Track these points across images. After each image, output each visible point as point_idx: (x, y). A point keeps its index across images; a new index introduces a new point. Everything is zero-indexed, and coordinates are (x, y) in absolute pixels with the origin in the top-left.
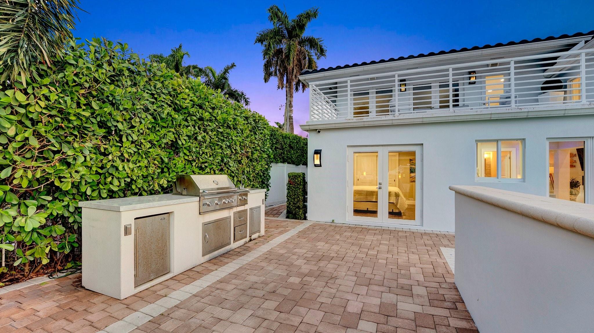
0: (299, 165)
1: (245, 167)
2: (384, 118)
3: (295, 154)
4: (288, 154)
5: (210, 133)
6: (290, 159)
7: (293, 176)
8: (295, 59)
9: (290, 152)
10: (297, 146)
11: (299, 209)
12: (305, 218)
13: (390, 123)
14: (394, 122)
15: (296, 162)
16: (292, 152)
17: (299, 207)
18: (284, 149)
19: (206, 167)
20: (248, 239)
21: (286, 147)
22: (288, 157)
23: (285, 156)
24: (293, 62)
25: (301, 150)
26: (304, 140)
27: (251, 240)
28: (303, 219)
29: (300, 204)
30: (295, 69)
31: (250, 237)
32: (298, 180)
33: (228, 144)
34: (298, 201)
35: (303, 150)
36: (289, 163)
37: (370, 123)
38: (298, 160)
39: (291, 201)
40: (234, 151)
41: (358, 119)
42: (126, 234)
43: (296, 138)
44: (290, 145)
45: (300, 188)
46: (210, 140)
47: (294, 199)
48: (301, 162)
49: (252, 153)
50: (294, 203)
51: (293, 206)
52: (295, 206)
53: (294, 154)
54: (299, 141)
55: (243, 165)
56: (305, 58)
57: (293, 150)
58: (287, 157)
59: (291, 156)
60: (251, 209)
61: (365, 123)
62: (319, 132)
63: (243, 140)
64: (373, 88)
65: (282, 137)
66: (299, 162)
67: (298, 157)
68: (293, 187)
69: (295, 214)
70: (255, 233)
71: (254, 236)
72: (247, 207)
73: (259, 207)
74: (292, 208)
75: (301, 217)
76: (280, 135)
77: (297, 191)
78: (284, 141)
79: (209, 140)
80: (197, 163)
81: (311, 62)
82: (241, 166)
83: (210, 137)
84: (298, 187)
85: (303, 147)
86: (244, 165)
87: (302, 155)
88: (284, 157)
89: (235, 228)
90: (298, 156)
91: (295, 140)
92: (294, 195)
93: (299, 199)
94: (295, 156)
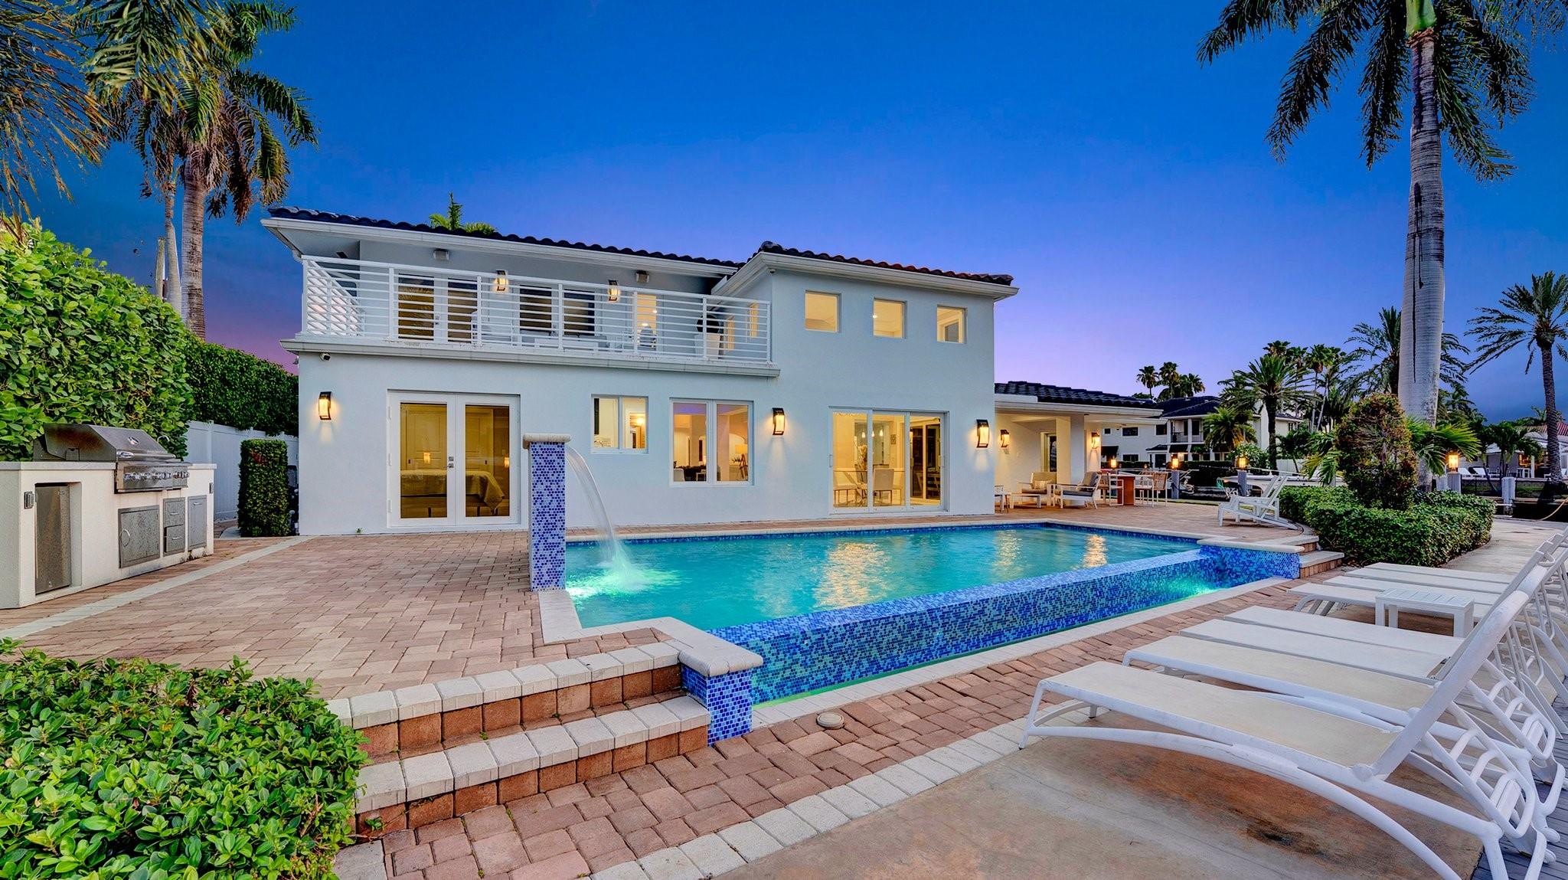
0: (247, 427)
1: (142, 421)
2: (457, 346)
3: (236, 399)
4: (217, 398)
5: (73, 342)
6: (222, 411)
7: (262, 446)
8: (215, 128)
9: (221, 394)
10: (241, 379)
11: (277, 514)
12: (293, 532)
13: (467, 356)
14: (474, 355)
15: (239, 420)
16: (229, 393)
17: (277, 511)
18: (207, 384)
19: (61, 414)
20: (186, 555)
21: (211, 382)
22: (220, 405)
23: (210, 403)
24: (211, 134)
25: (251, 389)
26: (259, 364)
27: (191, 558)
28: (288, 535)
29: (280, 503)
30: (215, 155)
31: (190, 551)
32: (275, 453)
33: (111, 369)
34: (275, 497)
35: (257, 390)
36: (219, 422)
37: (431, 353)
38: (245, 415)
39: (259, 498)
40: (120, 384)
41: (410, 344)
42: (27, 505)
43: (240, 359)
44: (223, 379)
45: (280, 471)
46: (72, 357)
47: (265, 494)
48: (252, 421)
49: (156, 391)
50: (265, 503)
51: (263, 508)
52: (267, 508)
53: (233, 400)
54: (247, 367)
55: (137, 415)
56: (250, 133)
57: (230, 389)
58: (216, 406)
59: (227, 405)
60: (191, 499)
61: (423, 352)
62: (327, 358)
63: (140, 360)
64: (442, 275)
65: (202, 353)
66: (246, 421)
67: (244, 408)
68: (263, 468)
69: (269, 523)
70: (197, 546)
71: (196, 552)
72: (186, 493)
73: (204, 498)
74: (259, 513)
75: (282, 529)
76: (197, 349)
77: (273, 475)
78: (207, 366)
79: (68, 358)
80: (42, 405)
81: (269, 148)
82: (133, 417)
83: (72, 351)
84: (274, 469)
85: (257, 382)
86: (140, 416)
87: (254, 402)
88: (205, 405)
89: (165, 529)
90: (243, 405)
91: (235, 363)
92: (265, 486)
93: (279, 491)
94: (237, 404)
